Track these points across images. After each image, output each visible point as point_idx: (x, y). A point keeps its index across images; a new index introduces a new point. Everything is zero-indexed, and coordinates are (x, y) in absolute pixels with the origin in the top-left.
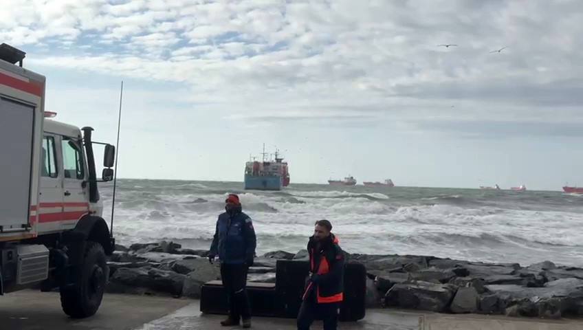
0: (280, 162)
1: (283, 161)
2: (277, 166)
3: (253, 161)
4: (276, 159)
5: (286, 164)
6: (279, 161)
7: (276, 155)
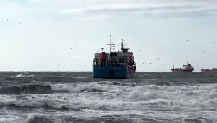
0: (126, 52)
1: (129, 51)
2: (124, 56)
3: (101, 52)
4: (122, 49)
5: (132, 53)
6: (125, 50)
7: (122, 45)
